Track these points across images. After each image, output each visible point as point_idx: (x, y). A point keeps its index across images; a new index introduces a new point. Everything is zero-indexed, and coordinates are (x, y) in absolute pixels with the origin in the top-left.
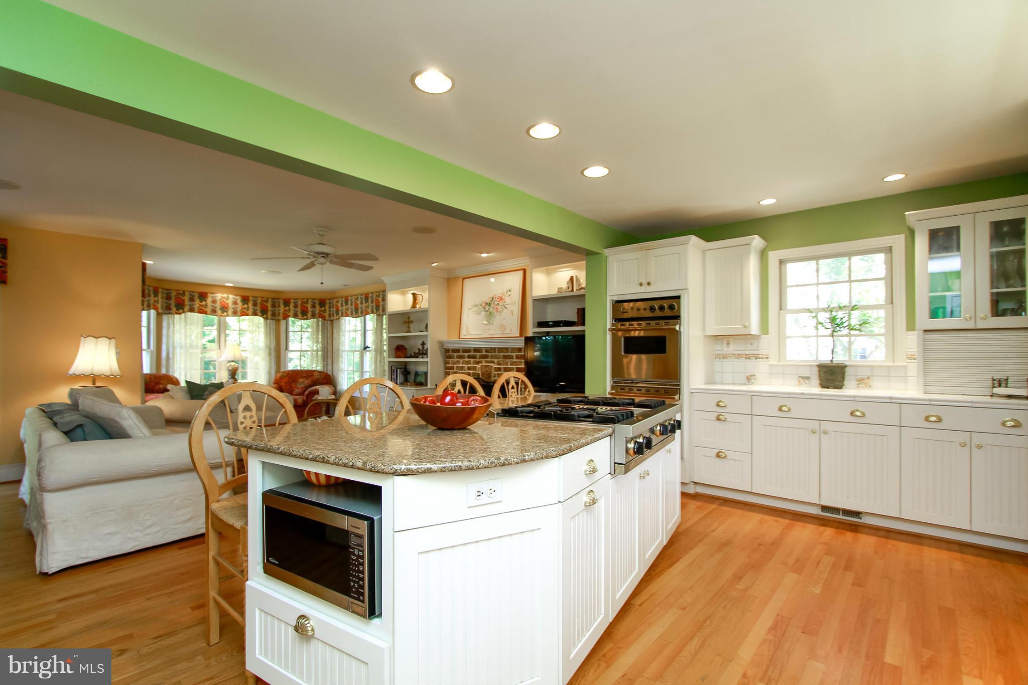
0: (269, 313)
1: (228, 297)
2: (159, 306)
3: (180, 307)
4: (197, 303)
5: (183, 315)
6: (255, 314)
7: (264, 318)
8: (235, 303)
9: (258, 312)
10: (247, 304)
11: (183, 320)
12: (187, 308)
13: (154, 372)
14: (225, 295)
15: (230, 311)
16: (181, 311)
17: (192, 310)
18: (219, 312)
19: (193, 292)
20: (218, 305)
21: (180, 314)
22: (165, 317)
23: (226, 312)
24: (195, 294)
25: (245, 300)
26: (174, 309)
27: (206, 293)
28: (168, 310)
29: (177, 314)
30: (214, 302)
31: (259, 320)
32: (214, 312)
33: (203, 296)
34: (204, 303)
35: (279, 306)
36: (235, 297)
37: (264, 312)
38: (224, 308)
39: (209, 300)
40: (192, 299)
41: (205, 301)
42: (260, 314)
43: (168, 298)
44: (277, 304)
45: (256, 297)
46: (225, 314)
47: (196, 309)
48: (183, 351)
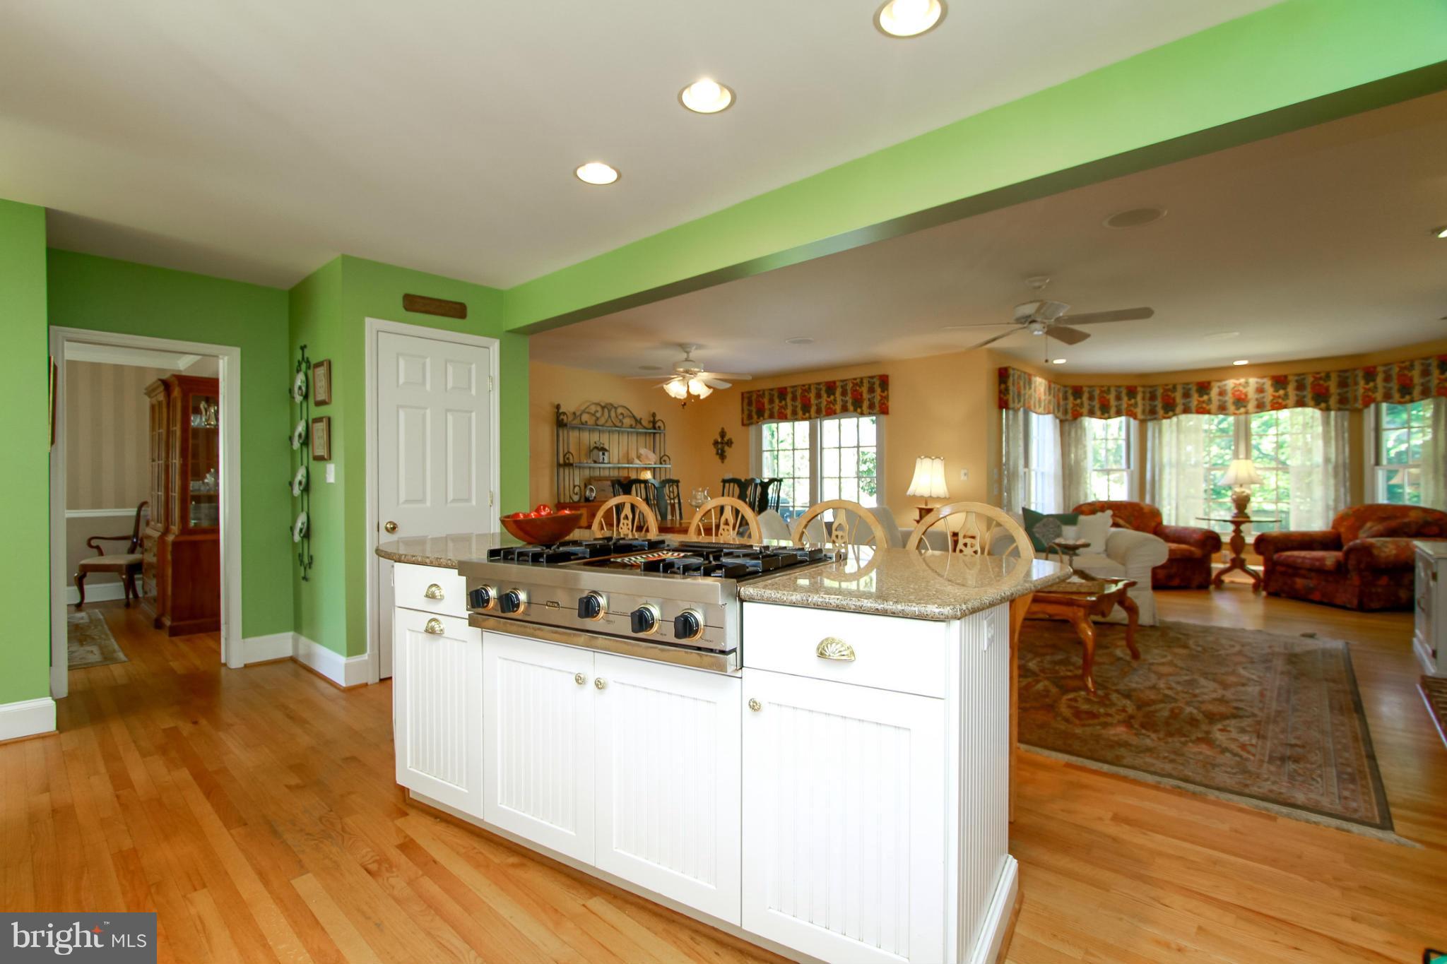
0: (1333, 401)
1: (1247, 383)
2: (1139, 410)
3: (1170, 409)
4: (1195, 400)
5: (1174, 419)
6: (1301, 403)
7: (1321, 409)
8: (1260, 390)
9: (1308, 399)
10: (1285, 388)
11: (1174, 428)
12: (1179, 408)
13: (1136, 500)
14: (1242, 380)
15: (1251, 406)
16: (1171, 413)
17: (1187, 410)
18: (1231, 408)
19: (1188, 384)
20: (1229, 399)
21: (1169, 418)
22: (1150, 425)
23: (1245, 407)
24: (1190, 386)
25: (1280, 382)
26: (1161, 412)
27: (1209, 383)
28: (1152, 414)
29: (1165, 418)
30: (1222, 393)
31: (1312, 414)
32: (1222, 409)
33: (1204, 388)
34: (1205, 398)
35: (1356, 383)
36: (1259, 380)
37: (1320, 399)
38: (1240, 401)
39: (1214, 392)
40: (1187, 395)
41: (1208, 394)
42: (1312, 403)
43: (1153, 397)
44: (1350, 381)
45: (1303, 374)
46: (1242, 410)
47: (1194, 409)
48: (1174, 471)
